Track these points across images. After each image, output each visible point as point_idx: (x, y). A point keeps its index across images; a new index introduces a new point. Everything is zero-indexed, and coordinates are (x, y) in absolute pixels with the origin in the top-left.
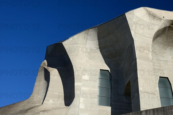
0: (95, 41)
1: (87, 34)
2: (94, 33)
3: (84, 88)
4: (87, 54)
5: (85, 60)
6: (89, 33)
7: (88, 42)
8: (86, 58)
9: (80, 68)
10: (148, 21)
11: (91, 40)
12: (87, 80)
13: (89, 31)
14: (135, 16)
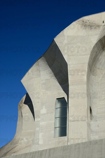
0: (47, 71)
1: (38, 65)
2: (43, 62)
3: (43, 123)
4: (43, 86)
5: (42, 93)
6: (39, 64)
7: (42, 73)
8: (43, 91)
9: (38, 102)
10: (85, 35)
11: (44, 71)
12: (44, 114)
13: (38, 62)
14: (66, 37)
